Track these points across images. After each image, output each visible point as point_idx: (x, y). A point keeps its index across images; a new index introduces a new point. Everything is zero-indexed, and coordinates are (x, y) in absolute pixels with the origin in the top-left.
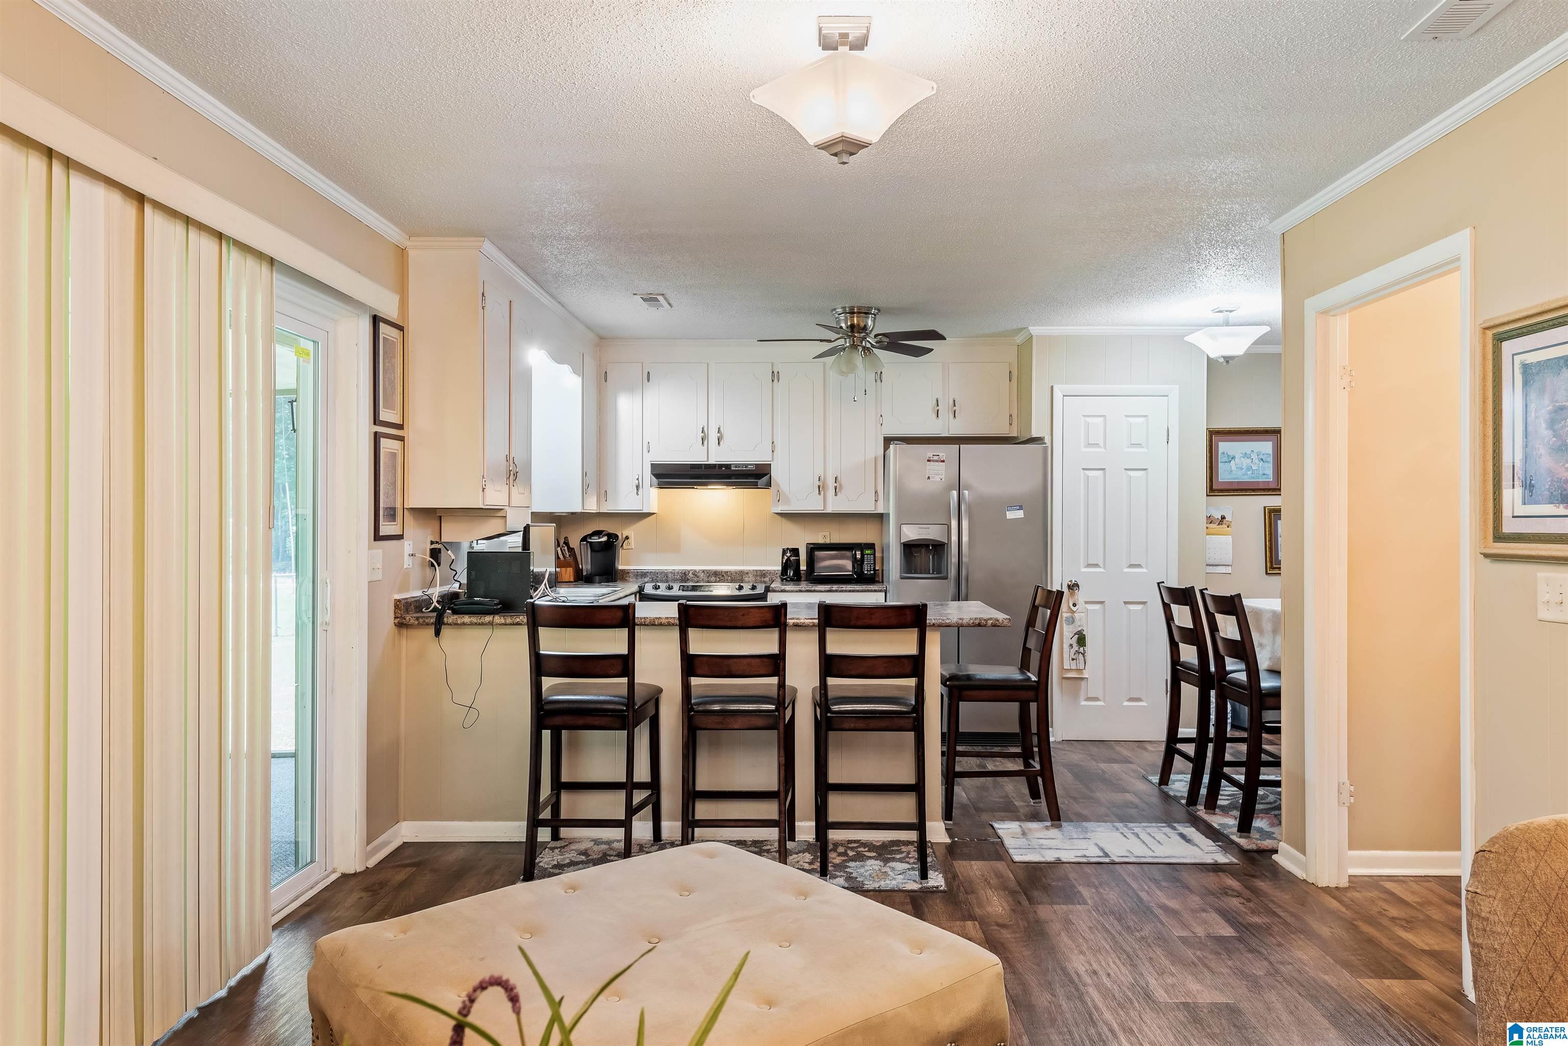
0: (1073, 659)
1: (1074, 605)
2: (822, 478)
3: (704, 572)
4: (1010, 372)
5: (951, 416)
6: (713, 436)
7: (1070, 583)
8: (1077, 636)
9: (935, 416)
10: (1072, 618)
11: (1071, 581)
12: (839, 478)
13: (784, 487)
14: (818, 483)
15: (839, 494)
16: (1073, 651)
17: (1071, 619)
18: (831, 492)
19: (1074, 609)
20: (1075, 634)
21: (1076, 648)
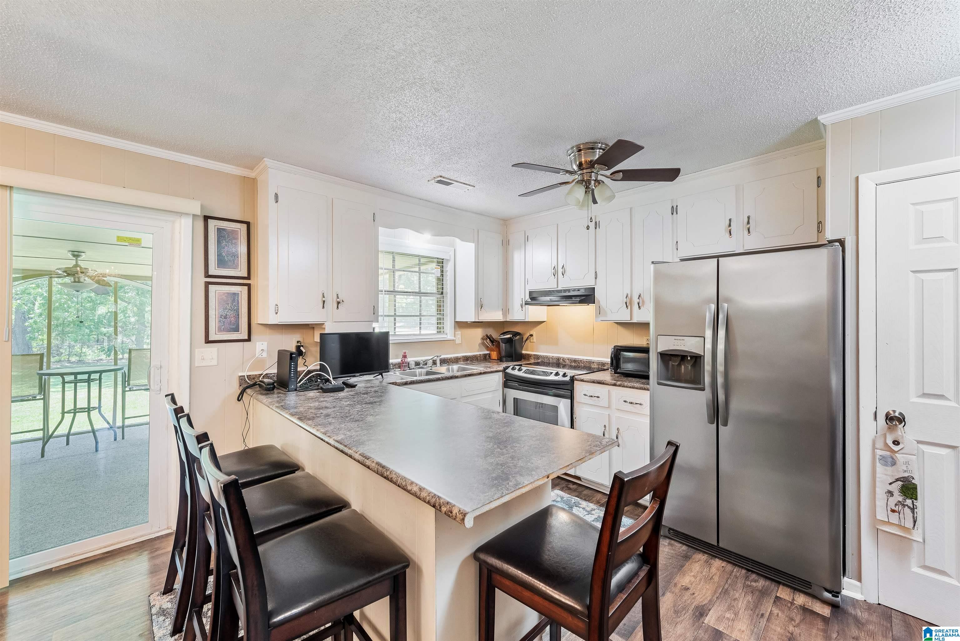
0: (893, 511)
1: (896, 443)
2: (629, 296)
3: (568, 359)
4: (818, 178)
5: (746, 232)
6: (560, 271)
7: (892, 412)
8: (900, 483)
9: (728, 235)
10: (893, 458)
11: (894, 411)
12: (642, 295)
13: (603, 303)
14: (625, 300)
15: (642, 308)
16: (893, 501)
17: (890, 460)
18: (636, 307)
19: (896, 448)
20: (897, 480)
21: (898, 497)
